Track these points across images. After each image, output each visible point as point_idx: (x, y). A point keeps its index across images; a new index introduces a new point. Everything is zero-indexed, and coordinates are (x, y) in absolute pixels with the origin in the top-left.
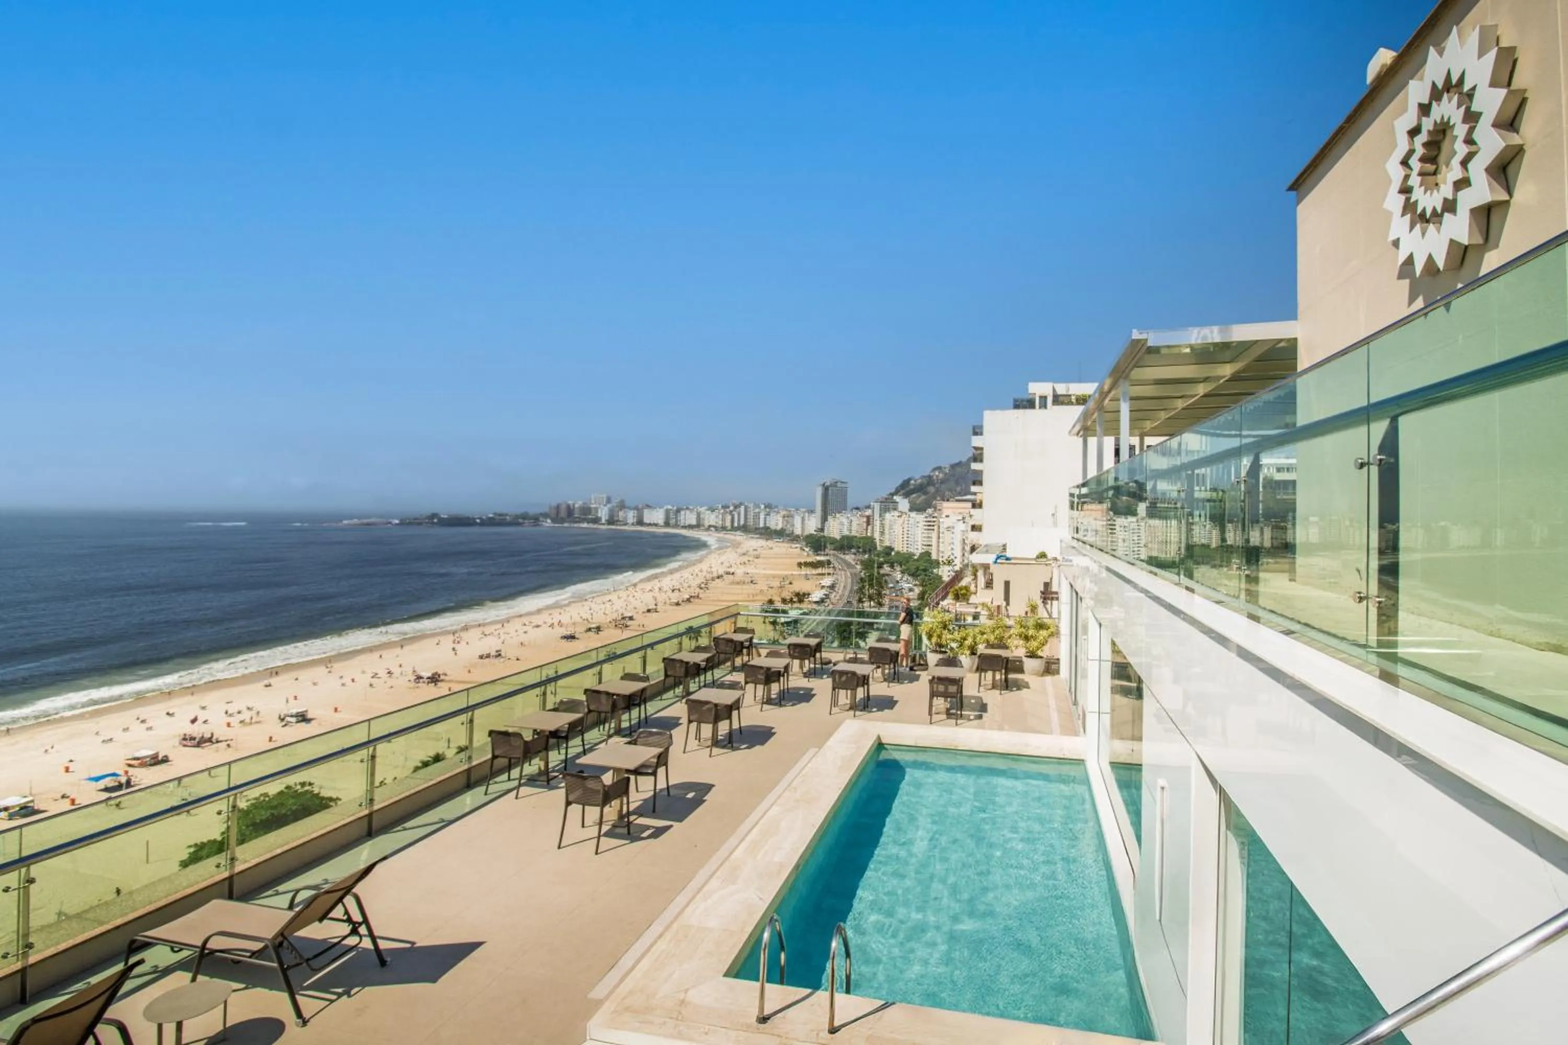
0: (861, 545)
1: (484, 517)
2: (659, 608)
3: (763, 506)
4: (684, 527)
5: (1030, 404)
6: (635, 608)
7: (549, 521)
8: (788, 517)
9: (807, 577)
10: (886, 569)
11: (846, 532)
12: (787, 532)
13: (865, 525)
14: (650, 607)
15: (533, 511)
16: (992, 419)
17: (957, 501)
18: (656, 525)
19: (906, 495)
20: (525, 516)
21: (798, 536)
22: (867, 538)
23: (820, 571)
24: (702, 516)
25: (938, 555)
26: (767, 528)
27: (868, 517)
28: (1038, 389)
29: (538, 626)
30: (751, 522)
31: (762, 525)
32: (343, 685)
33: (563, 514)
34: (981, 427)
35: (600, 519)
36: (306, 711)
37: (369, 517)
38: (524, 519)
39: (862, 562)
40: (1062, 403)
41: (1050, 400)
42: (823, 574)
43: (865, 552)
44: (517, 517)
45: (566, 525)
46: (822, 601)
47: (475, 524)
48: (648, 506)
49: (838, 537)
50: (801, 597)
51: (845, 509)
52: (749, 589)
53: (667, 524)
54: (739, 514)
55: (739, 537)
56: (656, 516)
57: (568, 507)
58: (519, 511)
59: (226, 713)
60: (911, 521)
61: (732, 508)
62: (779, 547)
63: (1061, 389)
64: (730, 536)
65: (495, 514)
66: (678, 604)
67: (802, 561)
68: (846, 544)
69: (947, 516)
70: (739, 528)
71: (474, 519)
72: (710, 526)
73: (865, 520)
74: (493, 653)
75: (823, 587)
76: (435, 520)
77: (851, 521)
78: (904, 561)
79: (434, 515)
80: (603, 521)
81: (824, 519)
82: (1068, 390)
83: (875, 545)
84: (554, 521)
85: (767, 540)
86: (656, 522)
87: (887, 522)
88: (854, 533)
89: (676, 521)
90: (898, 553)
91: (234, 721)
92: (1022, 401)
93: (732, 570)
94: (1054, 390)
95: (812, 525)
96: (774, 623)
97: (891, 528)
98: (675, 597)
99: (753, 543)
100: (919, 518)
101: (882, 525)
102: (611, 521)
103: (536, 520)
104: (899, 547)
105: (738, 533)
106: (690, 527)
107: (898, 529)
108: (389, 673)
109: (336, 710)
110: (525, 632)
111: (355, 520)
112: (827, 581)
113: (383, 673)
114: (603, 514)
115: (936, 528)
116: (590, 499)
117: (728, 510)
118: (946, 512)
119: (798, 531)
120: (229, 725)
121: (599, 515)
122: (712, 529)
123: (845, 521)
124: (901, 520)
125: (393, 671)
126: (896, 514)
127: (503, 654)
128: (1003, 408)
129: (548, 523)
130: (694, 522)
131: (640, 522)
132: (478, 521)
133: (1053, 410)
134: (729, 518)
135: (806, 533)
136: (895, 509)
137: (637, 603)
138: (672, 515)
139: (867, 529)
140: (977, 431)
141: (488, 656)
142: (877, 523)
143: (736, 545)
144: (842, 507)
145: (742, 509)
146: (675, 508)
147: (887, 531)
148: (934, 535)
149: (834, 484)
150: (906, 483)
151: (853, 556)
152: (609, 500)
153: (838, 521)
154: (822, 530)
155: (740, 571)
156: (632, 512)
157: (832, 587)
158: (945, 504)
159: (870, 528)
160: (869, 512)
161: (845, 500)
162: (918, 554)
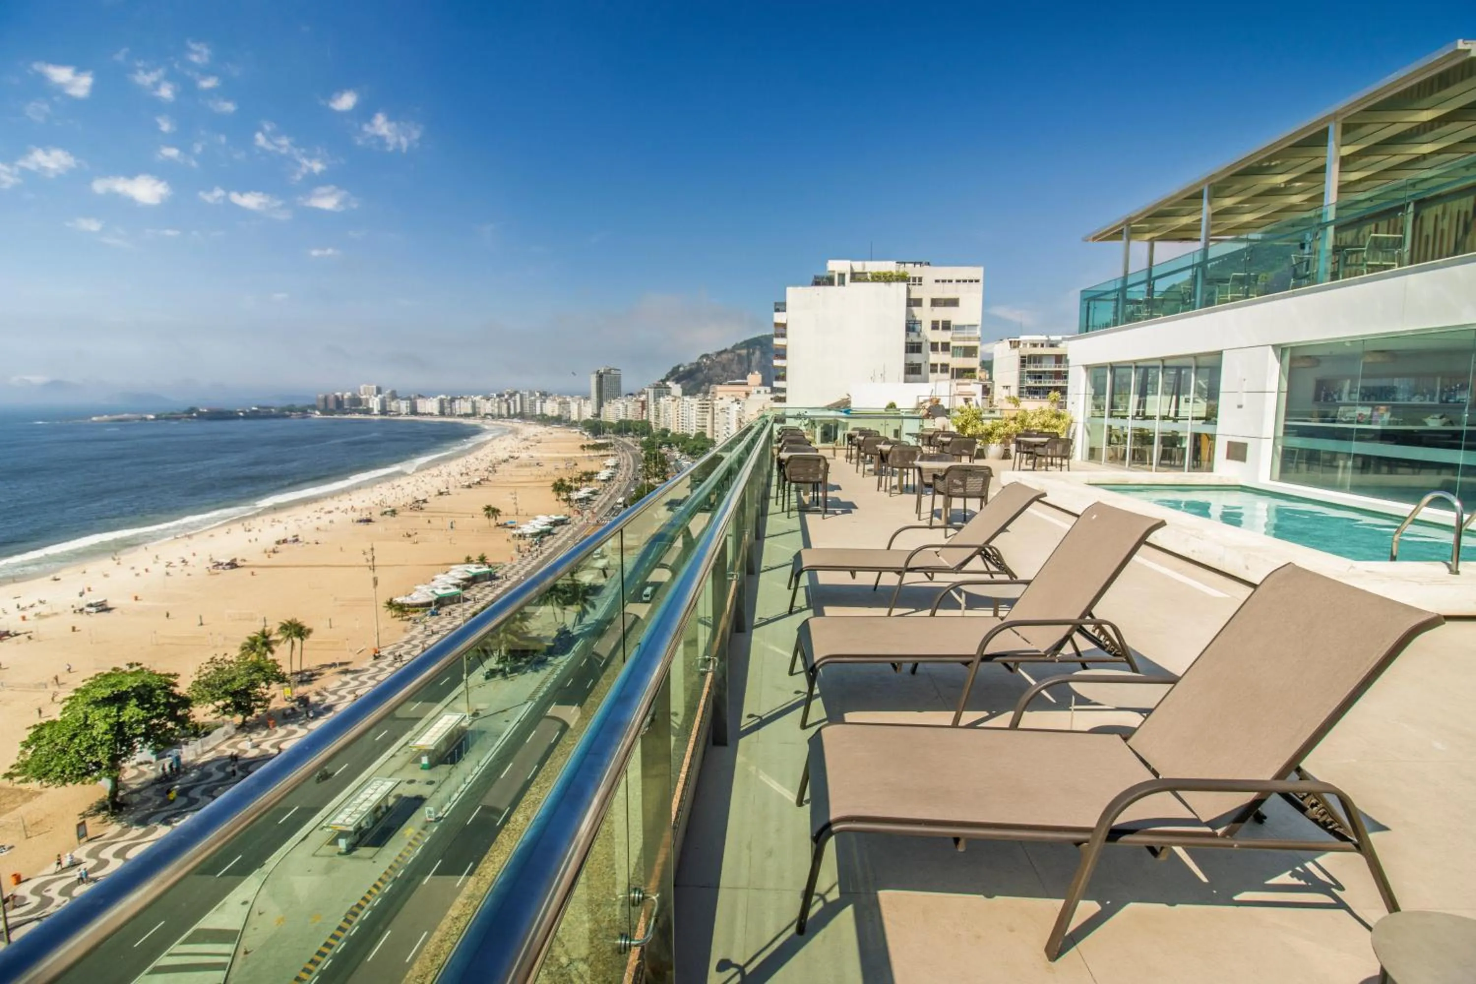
0: (638, 428)
1: (247, 411)
2: (451, 490)
3: (538, 394)
4: (460, 416)
5: (830, 281)
6: (427, 492)
7: (318, 413)
8: (564, 404)
9: (590, 459)
10: (665, 449)
11: (622, 417)
12: (564, 418)
13: (640, 409)
14: (442, 491)
15: (299, 403)
16: (794, 295)
17: (730, 384)
18: (431, 414)
19: (677, 381)
20: (292, 409)
21: (575, 422)
22: (642, 421)
23: (602, 452)
24: (477, 405)
25: (713, 434)
26: (543, 415)
27: (643, 402)
28: (836, 266)
29: (330, 512)
30: (527, 410)
31: (538, 412)
32: (137, 575)
33: (332, 405)
34: (784, 304)
35: (372, 409)
36: (105, 601)
37: (123, 413)
38: (291, 411)
39: (642, 444)
40: (859, 280)
41: (848, 277)
42: (608, 455)
43: (643, 434)
44: (283, 410)
45: (336, 416)
46: (609, 479)
47: (237, 417)
48: (420, 396)
49: (615, 421)
50: (589, 476)
51: (620, 395)
52: (536, 470)
53: (442, 413)
54: (515, 402)
55: (517, 423)
56: (430, 406)
57: (337, 398)
58: (285, 404)
59: (18, 607)
60: (686, 405)
61: (506, 396)
62: (558, 432)
63: (858, 266)
64: (507, 424)
65: (258, 407)
66: (469, 487)
67: (585, 444)
68: (623, 428)
69: (721, 399)
70: (515, 416)
71: (237, 413)
72: (486, 414)
73: (640, 404)
74: (290, 538)
75: (608, 467)
76: (194, 415)
77: (627, 406)
78: (682, 441)
79: (192, 410)
80: (376, 412)
81: (600, 405)
82: (864, 268)
83: (651, 427)
84: (323, 412)
85: (545, 426)
86: (430, 411)
87: (662, 407)
88: (629, 418)
89: (451, 410)
90: (674, 434)
91: (29, 614)
92: (823, 278)
93: (516, 455)
94: (852, 268)
95: (588, 411)
96: (568, 500)
97: (665, 412)
98: (465, 481)
99: (532, 430)
100: (694, 402)
101: (657, 410)
102: (383, 411)
103: (304, 412)
104: (674, 428)
105: (515, 420)
106: (466, 415)
107: (672, 412)
108: (183, 561)
109: (136, 598)
110: (318, 518)
111: (106, 417)
112: (611, 462)
113: (177, 562)
114: (375, 404)
115: (710, 410)
116: (359, 390)
117: (503, 398)
118: (719, 395)
119: (574, 417)
120: (24, 618)
121: (371, 406)
122: (489, 417)
123: (620, 406)
124: (675, 404)
125: (187, 560)
126: (670, 398)
127: (300, 538)
128: (803, 284)
129: (317, 414)
130: (470, 411)
131: (414, 411)
132: (241, 414)
133: (851, 288)
134: (504, 406)
135: (583, 419)
136: (668, 394)
137: (428, 488)
138: (446, 405)
139: (642, 413)
140: (780, 307)
141: (285, 541)
142: (652, 407)
143: (515, 432)
144: (616, 393)
145: (518, 397)
146: (449, 398)
147: (662, 415)
148: (709, 417)
149: (608, 372)
150: (675, 371)
151: (631, 439)
152: (379, 391)
153: (613, 407)
154: (598, 415)
155: (524, 455)
156: (405, 402)
157: (616, 466)
158: (719, 388)
159: (645, 412)
160: (643, 398)
161: (619, 387)
162: (693, 435)
